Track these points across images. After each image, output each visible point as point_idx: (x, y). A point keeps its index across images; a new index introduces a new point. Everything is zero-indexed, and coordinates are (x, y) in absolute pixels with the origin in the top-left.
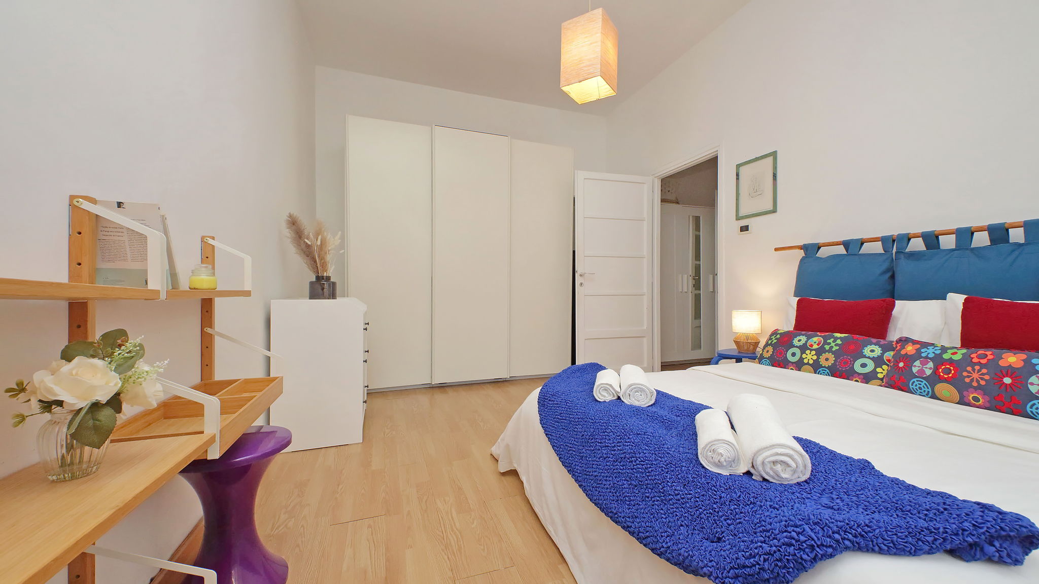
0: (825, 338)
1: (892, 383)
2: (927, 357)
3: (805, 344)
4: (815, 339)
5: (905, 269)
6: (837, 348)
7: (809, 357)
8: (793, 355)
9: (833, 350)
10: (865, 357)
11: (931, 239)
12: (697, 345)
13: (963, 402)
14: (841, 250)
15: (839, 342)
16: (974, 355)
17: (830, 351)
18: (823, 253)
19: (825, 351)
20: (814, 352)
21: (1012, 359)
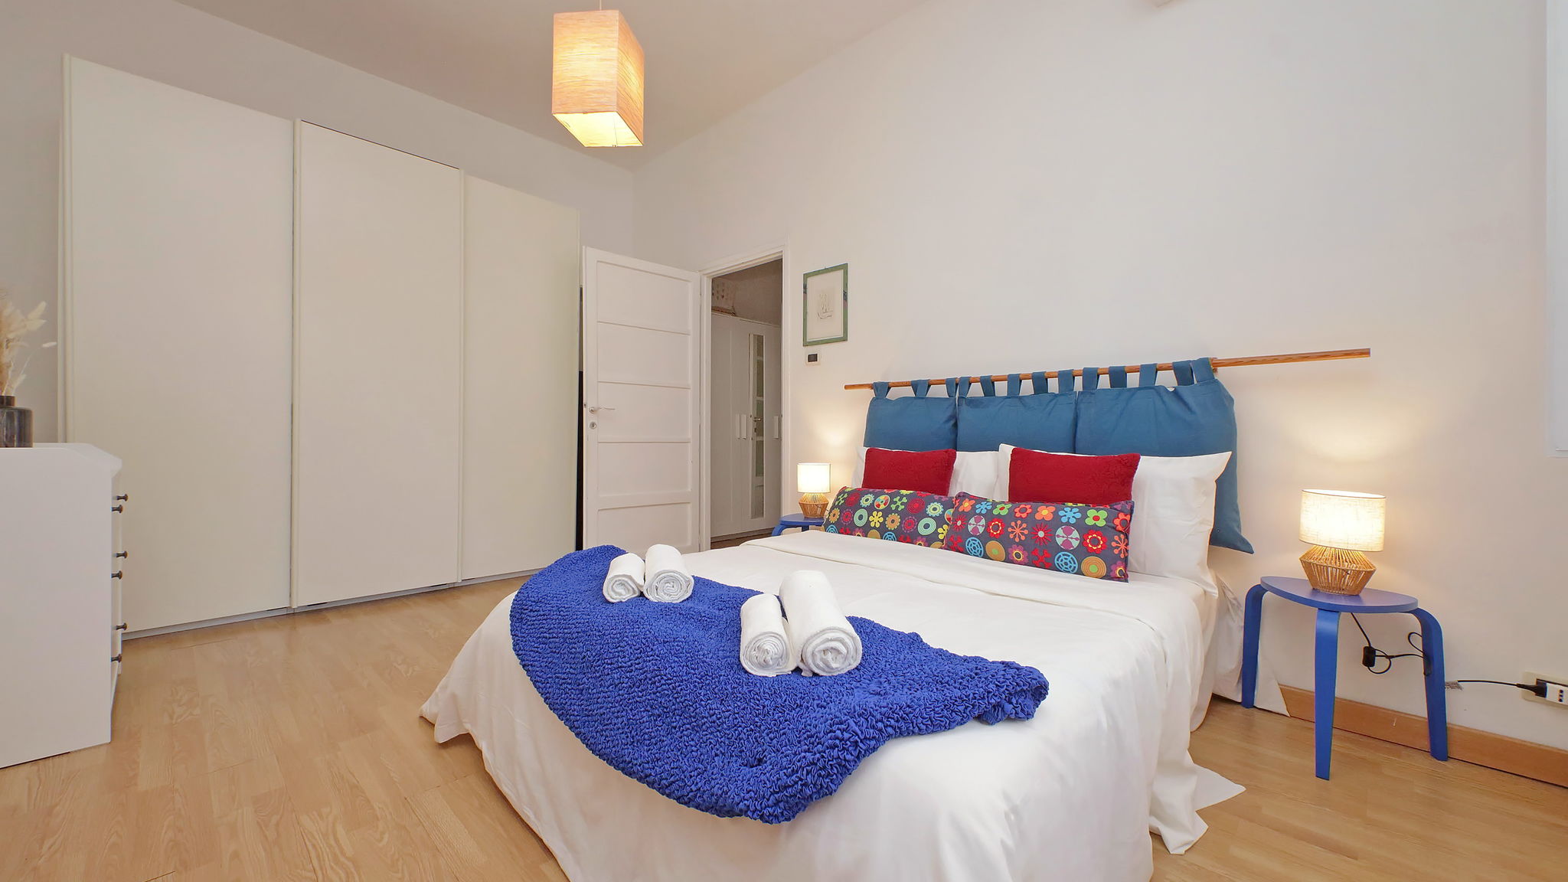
0: (892, 496)
1: (951, 544)
2: (980, 514)
3: (872, 504)
4: (882, 498)
5: (967, 415)
6: (903, 507)
7: (876, 519)
8: (859, 518)
9: (899, 509)
10: (928, 516)
11: (988, 384)
12: (758, 511)
13: (1008, 560)
14: (909, 392)
15: (905, 500)
16: (1017, 510)
17: (896, 511)
18: (894, 394)
19: (891, 512)
20: (880, 514)
21: (1045, 512)
